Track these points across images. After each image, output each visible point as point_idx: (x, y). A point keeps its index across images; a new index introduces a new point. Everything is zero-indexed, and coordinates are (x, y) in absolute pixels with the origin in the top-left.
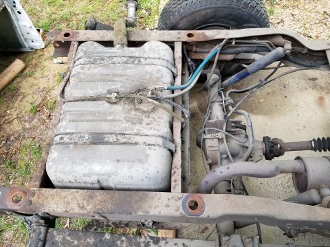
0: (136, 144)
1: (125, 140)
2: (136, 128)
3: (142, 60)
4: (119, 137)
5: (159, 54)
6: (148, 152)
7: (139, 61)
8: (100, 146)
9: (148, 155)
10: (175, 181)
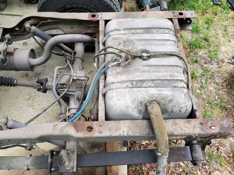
0: (125, 29)
1: (132, 31)
2: (126, 37)
3: (130, 86)
4: (135, 32)
5: (117, 92)
6: (117, 26)
7: (132, 84)
8: (145, 27)
9: (117, 25)
10: (102, 25)
